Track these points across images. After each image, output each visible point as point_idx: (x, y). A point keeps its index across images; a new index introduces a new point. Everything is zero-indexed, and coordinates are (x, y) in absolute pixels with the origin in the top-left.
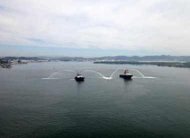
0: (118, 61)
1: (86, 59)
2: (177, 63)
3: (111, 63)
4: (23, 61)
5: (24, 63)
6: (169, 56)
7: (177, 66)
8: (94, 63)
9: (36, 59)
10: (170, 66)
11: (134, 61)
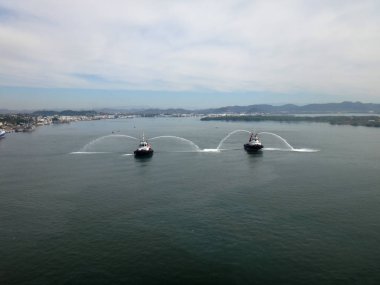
0: (253, 114)
4: (64, 118)
5: (64, 122)
6: (358, 103)
9: (91, 114)
10: (356, 125)
11: (285, 115)
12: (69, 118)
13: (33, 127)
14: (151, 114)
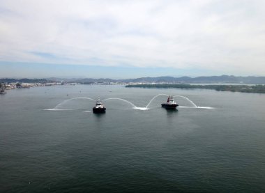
0: (161, 83)
1: (115, 81)
2: (244, 86)
3: (150, 86)
4: (24, 84)
5: (25, 87)
6: (232, 76)
7: (242, 91)
8: (127, 86)
9: (43, 81)
10: (233, 91)
11: (184, 84)
12: (28, 84)
13: (5, 91)
14: (88, 82)
